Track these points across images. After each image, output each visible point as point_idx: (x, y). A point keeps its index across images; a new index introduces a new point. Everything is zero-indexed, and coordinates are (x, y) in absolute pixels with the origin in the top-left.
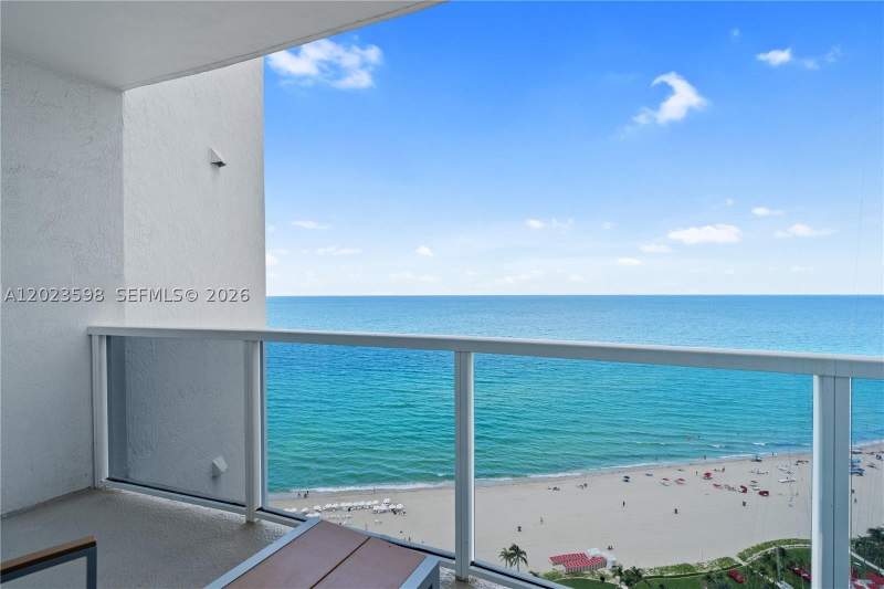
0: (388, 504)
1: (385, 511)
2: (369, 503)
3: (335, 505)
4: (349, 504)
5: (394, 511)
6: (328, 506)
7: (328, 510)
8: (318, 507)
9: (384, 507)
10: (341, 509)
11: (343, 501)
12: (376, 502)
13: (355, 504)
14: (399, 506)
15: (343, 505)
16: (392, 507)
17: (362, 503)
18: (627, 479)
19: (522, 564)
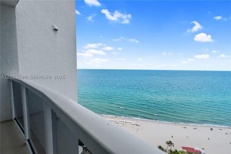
0: (136, 123)
1: (134, 124)
2: (131, 122)
3: (122, 121)
4: (126, 121)
5: (137, 125)
6: (121, 120)
7: (121, 121)
8: (118, 120)
9: (134, 123)
10: (124, 122)
11: (125, 120)
12: (132, 122)
13: (127, 121)
14: (138, 124)
15: (124, 121)
16: (136, 124)
17: (129, 121)
18: (212, 129)
19: (172, 146)
